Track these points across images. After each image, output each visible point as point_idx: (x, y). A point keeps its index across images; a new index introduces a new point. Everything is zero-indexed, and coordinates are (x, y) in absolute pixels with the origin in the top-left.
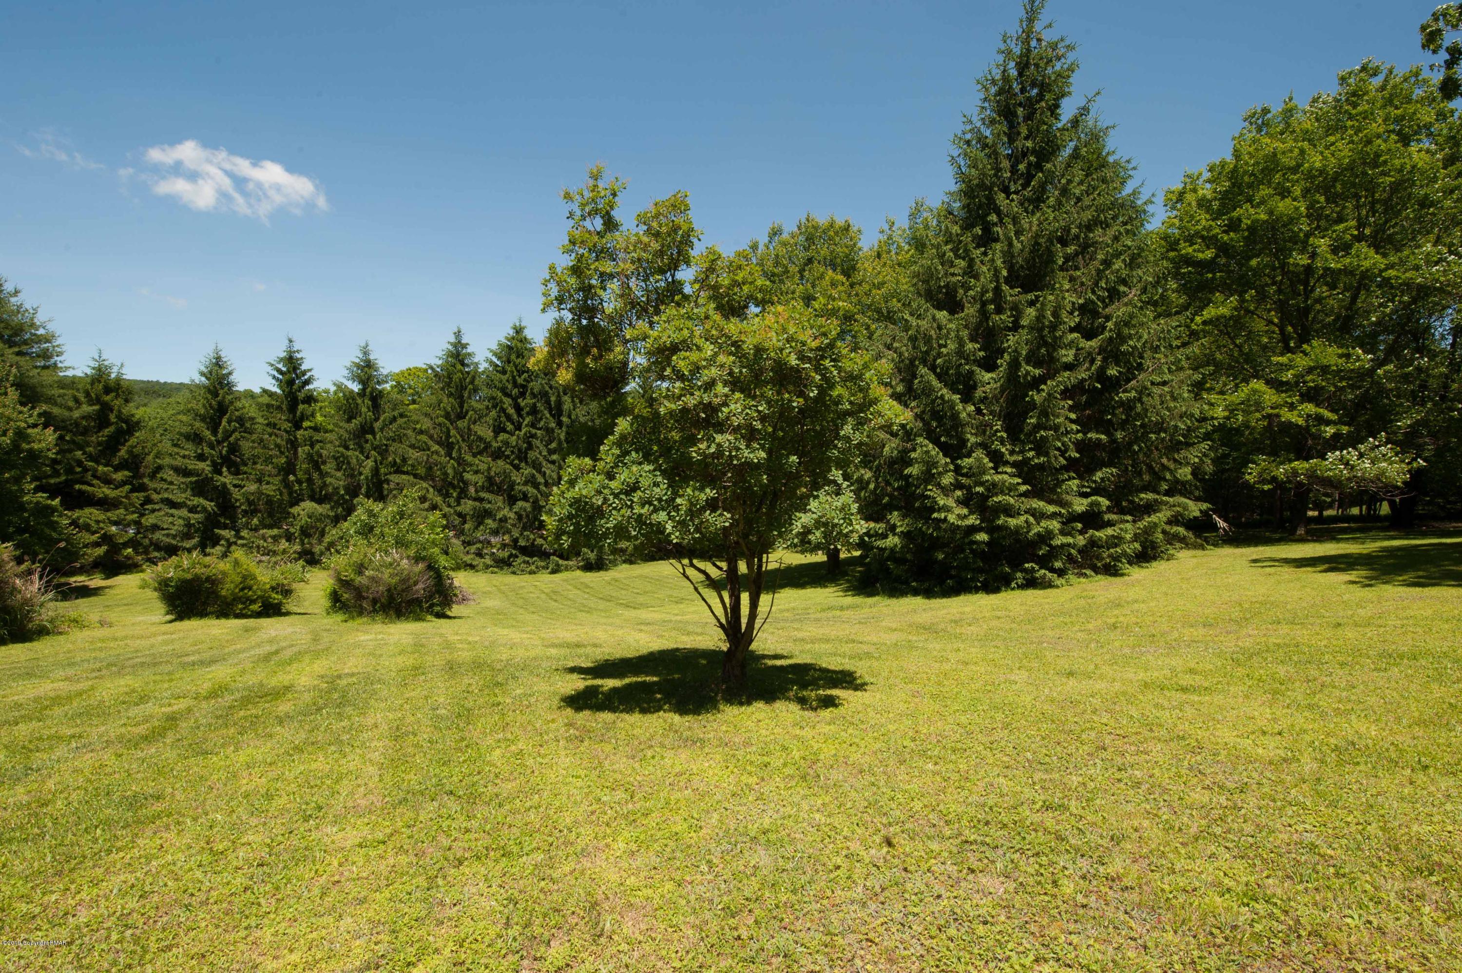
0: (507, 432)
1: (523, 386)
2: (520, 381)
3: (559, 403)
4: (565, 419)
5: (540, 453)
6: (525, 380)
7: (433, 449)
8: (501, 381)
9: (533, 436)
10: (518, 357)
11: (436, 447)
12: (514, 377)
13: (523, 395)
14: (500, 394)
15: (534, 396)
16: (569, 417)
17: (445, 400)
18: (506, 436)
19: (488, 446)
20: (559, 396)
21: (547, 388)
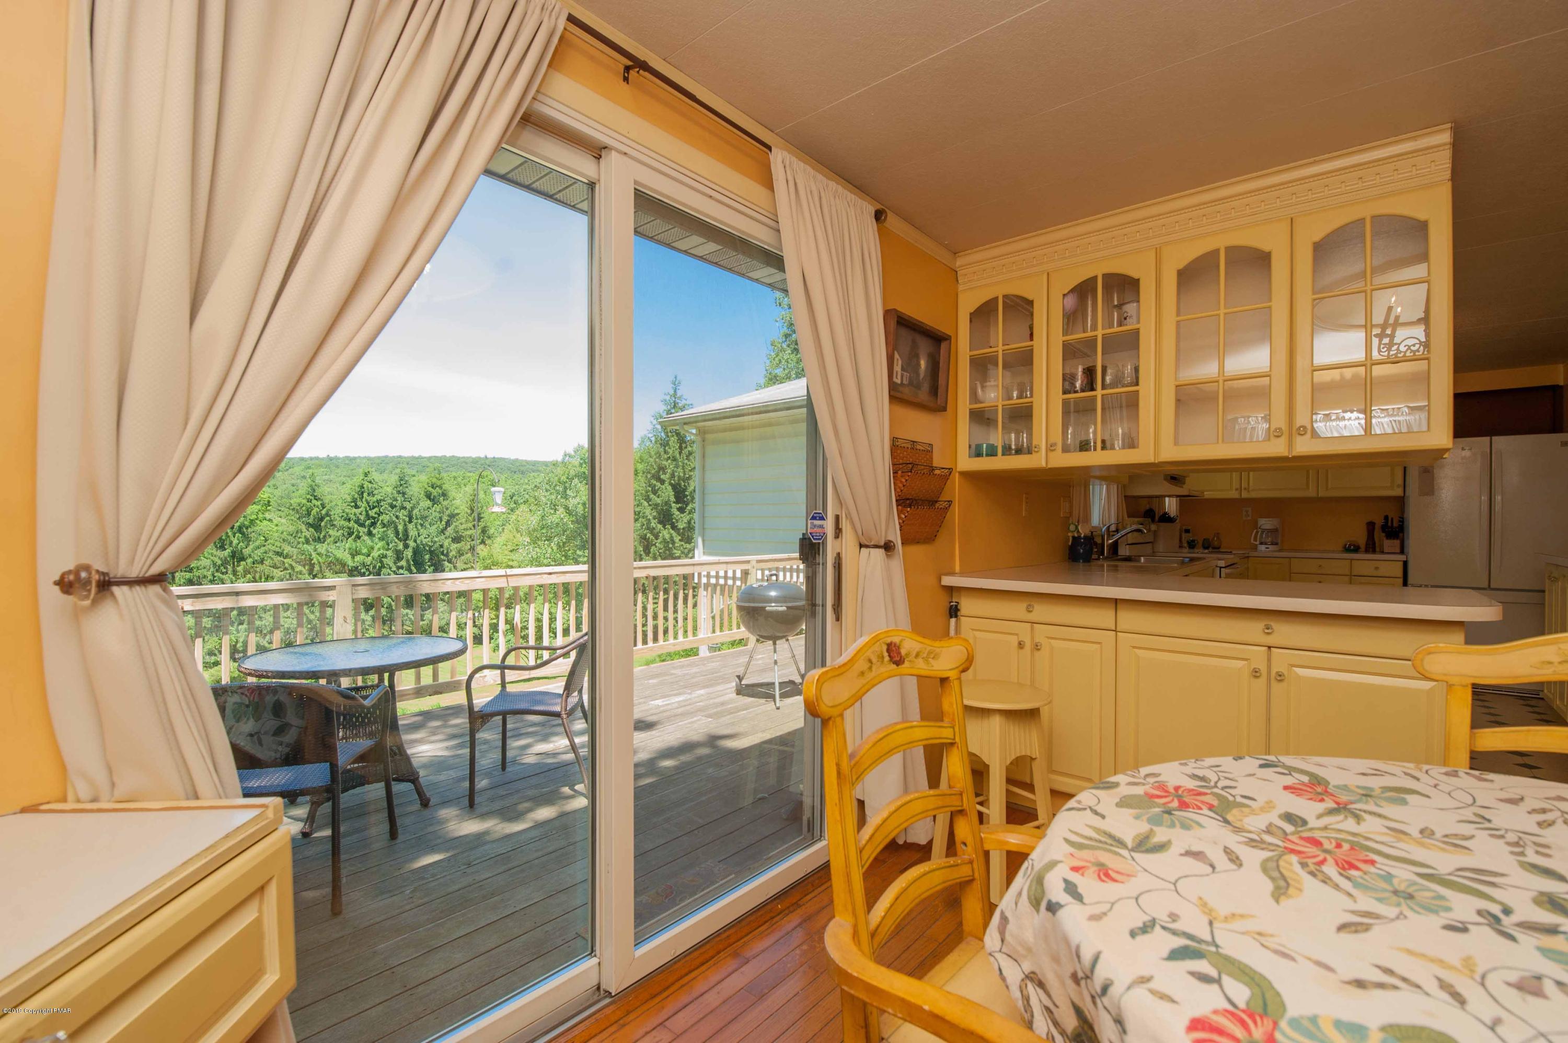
0: (363, 554)
1: (374, 518)
2: (372, 513)
3: (406, 531)
4: (412, 544)
5: (390, 568)
6: (376, 513)
7: (297, 570)
8: (355, 514)
9: (385, 556)
10: (369, 494)
11: (299, 568)
12: (367, 512)
13: (373, 524)
14: (356, 526)
15: (384, 525)
16: (415, 541)
17: (303, 528)
18: (362, 557)
19: (344, 565)
20: (405, 525)
21: (394, 519)
